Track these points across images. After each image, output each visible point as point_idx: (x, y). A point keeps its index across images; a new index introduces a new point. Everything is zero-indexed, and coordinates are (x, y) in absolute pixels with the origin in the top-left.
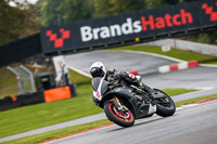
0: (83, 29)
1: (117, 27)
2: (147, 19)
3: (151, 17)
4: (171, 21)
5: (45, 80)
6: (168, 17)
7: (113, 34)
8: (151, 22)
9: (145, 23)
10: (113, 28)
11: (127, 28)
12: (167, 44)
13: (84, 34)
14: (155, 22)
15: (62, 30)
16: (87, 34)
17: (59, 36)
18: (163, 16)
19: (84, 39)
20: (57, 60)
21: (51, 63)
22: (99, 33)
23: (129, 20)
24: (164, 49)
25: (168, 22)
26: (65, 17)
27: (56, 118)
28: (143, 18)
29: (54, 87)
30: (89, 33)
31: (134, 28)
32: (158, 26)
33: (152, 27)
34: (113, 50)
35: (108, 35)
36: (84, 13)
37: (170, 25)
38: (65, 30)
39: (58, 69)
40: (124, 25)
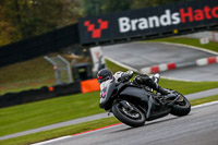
0: (121, 20)
1: (155, 18)
2: (186, 11)
3: (190, 9)
4: (210, 13)
5: (82, 70)
6: (207, 9)
7: (152, 26)
8: (190, 14)
9: (184, 15)
10: (151, 19)
11: (165, 20)
12: (205, 37)
13: (122, 25)
14: (194, 14)
15: (100, 21)
16: (125, 25)
17: (97, 26)
18: (202, 8)
19: (122, 30)
20: (95, 50)
21: (88, 54)
22: (137, 24)
23: (168, 12)
24: (202, 42)
25: (207, 14)
26: (103, 8)
27: (92, 109)
28: (182, 10)
29: (91, 78)
30: (126, 24)
31: (172, 20)
32: (197, 18)
33: (191, 19)
34: (150, 42)
35: (146, 27)
36: (122, 4)
37: (209, 17)
38: (104, 20)
39: (95, 59)
40: (163, 17)
